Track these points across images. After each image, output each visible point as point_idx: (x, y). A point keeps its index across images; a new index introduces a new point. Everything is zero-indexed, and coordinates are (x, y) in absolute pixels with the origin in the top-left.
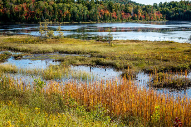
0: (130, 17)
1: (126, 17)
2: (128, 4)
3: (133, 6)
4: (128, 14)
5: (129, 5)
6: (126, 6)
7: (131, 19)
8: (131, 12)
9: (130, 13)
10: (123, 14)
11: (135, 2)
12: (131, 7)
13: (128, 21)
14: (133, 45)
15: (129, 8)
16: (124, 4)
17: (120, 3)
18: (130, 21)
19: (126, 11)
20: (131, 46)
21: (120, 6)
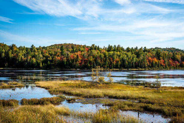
0: (178, 64)
1: (174, 65)
2: (176, 52)
3: (181, 54)
4: (176, 61)
5: (176, 53)
6: (173, 54)
7: (179, 66)
8: (179, 60)
9: (178, 60)
10: (171, 61)
11: (182, 50)
12: (178, 55)
13: (175, 68)
14: (181, 92)
15: (177, 56)
16: (172, 52)
17: (167, 51)
18: (178, 68)
19: (174, 59)
20: (180, 93)
21: (168, 54)
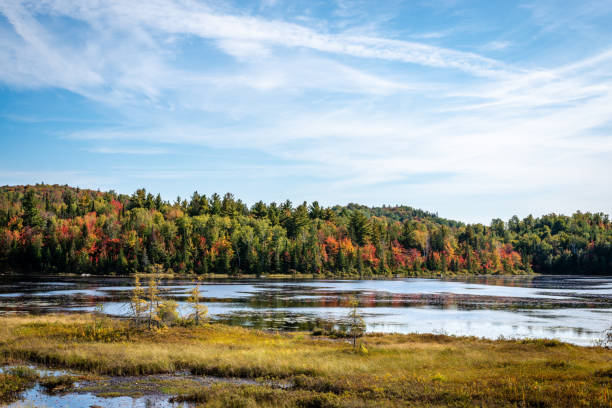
0: (420, 259)
1: (406, 262)
2: (413, 221)
3: (429, 228)
4: (414, 251)
5: (414, 225)
6: (406, 226)
7: (422, 266)
8: (423, 246)
9: (419, 247)
10: (397, 250)
11: (434, 216)
12: (421, 229)
13: (412, 273)
14: (429, 352)
15: (417, 232)
16: (401, 220)
17: (387, 215)
18: (418, 273)
19: (407, 243)
20: (425, 353)
21: (389, 225)
